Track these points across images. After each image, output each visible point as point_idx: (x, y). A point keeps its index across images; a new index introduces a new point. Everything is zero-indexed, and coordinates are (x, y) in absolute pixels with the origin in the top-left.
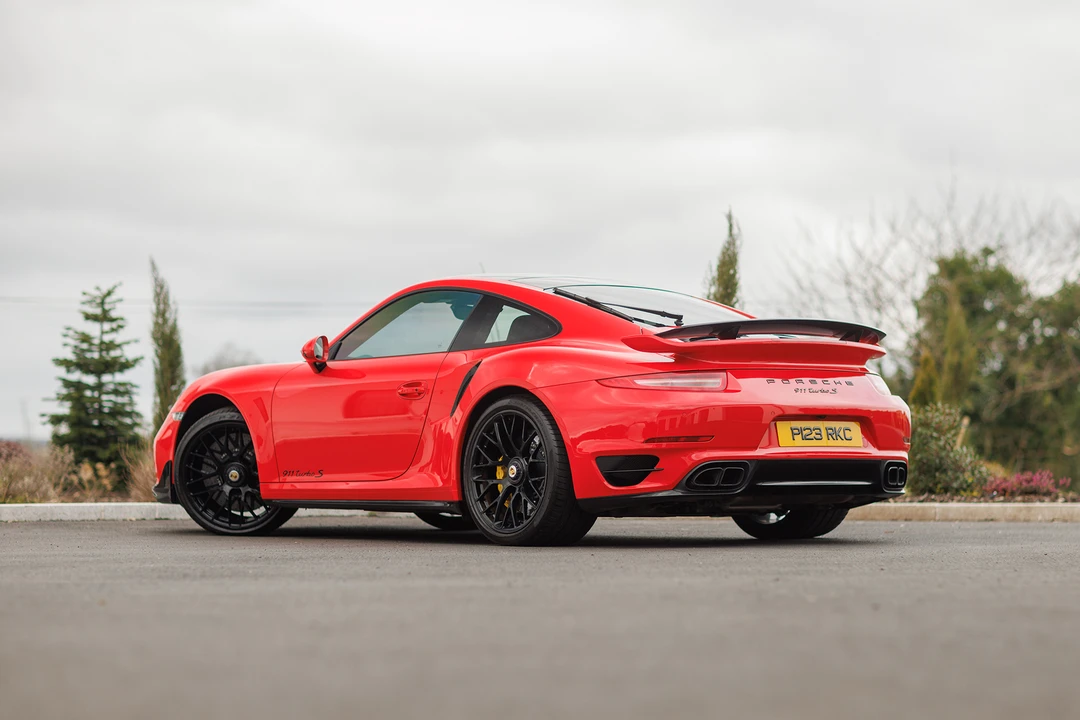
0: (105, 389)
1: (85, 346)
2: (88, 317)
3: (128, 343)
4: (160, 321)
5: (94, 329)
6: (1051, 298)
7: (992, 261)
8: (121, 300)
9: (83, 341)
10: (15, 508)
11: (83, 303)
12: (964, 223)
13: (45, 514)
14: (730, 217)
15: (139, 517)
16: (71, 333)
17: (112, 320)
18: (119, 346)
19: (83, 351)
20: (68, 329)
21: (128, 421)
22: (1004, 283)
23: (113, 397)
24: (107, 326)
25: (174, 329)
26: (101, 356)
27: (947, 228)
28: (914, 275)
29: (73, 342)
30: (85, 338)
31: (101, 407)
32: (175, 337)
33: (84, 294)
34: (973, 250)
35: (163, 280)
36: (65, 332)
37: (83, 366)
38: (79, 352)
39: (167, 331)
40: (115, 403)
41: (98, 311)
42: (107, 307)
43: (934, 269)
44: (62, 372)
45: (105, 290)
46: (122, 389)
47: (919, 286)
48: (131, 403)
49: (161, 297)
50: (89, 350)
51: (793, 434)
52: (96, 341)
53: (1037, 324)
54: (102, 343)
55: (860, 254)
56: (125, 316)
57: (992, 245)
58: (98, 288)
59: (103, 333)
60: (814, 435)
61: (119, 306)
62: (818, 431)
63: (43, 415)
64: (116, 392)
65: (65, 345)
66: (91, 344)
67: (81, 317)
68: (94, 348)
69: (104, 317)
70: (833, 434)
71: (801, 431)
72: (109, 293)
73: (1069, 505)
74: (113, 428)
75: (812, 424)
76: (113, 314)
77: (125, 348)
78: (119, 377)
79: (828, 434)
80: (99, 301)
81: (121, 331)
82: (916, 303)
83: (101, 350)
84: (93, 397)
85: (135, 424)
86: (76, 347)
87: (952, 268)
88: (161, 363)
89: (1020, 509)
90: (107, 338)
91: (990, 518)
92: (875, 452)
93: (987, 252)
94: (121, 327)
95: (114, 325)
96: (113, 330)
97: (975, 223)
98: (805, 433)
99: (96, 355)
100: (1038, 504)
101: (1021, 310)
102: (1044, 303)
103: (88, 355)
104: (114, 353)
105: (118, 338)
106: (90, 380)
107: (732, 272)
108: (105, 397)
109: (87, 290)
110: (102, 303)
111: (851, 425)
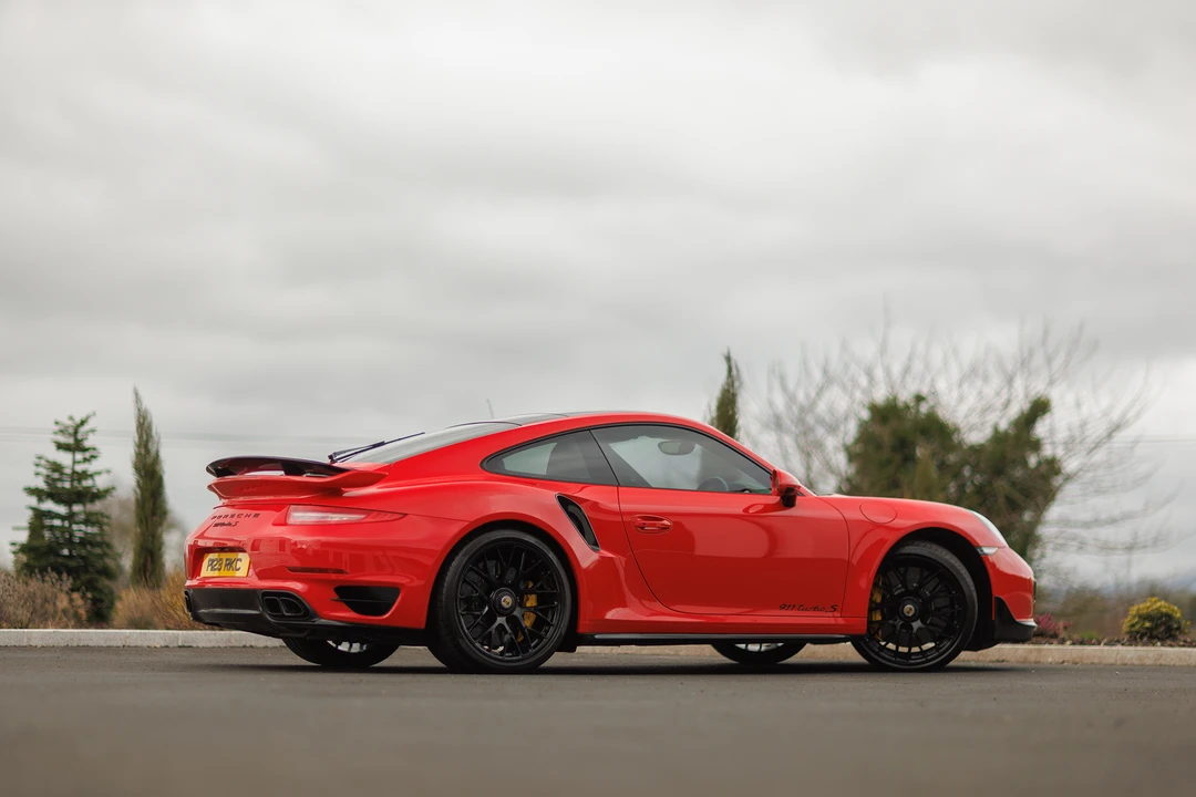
0: (76, 519)
1: (56, 475)
2: (60, 446)
3: (99, 473)
4: (143, 452)
5: (65, 459)
6: (982, 446)
7: (924, 408)
8: (93, 431)
9: (54, 470)
10: (43, 633)
11: (55, 433)
12: (897, 369)
13: (72, 639)
14: (728, 359)
15: (163, 644)
16: (43, 462)
17: (85, 450)
18: (91, 476)
19: (55, 480)
20: (40, 458)
21: (98, 551)
22: (936, 430)
23: (83, 527)
24: (79, 456)
25: (156, 460)
26: (72, 485)
27: (879, 373)
28: (846, 419)
29: (44, 471)
30: (56, 467)
31: (71, 535)
32: (158, 468)
33: (57, 423)
34: (905, 396)
35: (146, 411)
36: (37, 461)
37: (54, 494)
38: (50, 481)
39: (149, 460)
40: (86, 533)
41: (71, 441)
42: (79, 437)
43: (865, 415)
44: (33, 501)
45: (78, 420)
46: (93, 519)
47: (851, 430)
48: (102, 533)
49: (144, 428)
50: (60, 480)
51: (208, 566)
52: (68, 471)
53: (967, 472)
54: (74, 472)
55: (791, 399)
56: (98, 447)
57: (925, 391)
58: (71, 418)
59: (74, 462)
60: (218, 565)
61: (91, 436)
62: (221, 562)
63: (13, 544)
64: (87, 522)
65: (37, 474)
66: (62, 474)
67: (53, 447)
68: (65, 478)
69: (76, 447)
72: (83, 423)
73: (1078, 647)
74: (83, 558)
76: (87, 444)
77: (97, 478)
78: (91, 507)
79: (226, 565)
80: (71, 431)
81: (94, 462)
82: (847, 449)
83: (72, 481)
84: (63, 527)
85: (105, 554)
86: (48, 476)
87: (885, 414)
88: (142, 494)
89: (1031, 651)
90: (79, 468)
91: (1001, 659)
93: (919, 399)
94: (93, 457)
95: (87, 455)
96: (85, 460)
97: (907, 370)
98: (214, 564)
99: (67, 485)
100: (1046, 646)
101: (952, 458)
102: (976, 450)
103: (59, 485)
104: (87, 483)
105: (91, 467)
106: (62, 510)
107: (730, 413)
108: (75, 527)
109: (59, 419)
110: (76, 432)
111: (240, 555)
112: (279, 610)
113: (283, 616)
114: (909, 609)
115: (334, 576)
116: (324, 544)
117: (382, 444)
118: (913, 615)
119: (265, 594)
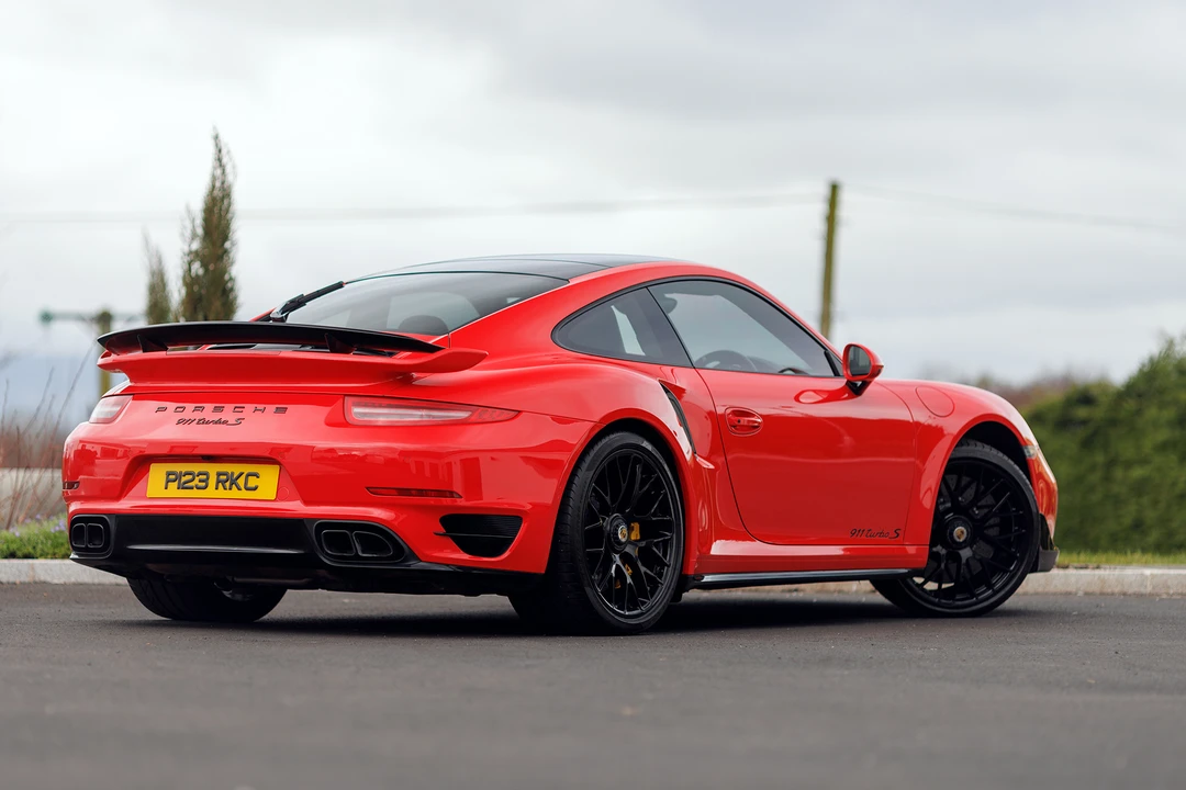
51: (168, 481)
60: (196, 482)
62: (205, 477)
70: (229, 481)
71: (178, 476)
75: (196, 468)
79: (218, 482)
92: (296, 507)
98: (184, 479)
111: (262, 469)
112: (349, 547)
113: (357, 557)
114: (960, 532)
115: (432, 501)
116: (403, 453)
117: (340, 285)
118: (965, 541)
119: (322, 526)
